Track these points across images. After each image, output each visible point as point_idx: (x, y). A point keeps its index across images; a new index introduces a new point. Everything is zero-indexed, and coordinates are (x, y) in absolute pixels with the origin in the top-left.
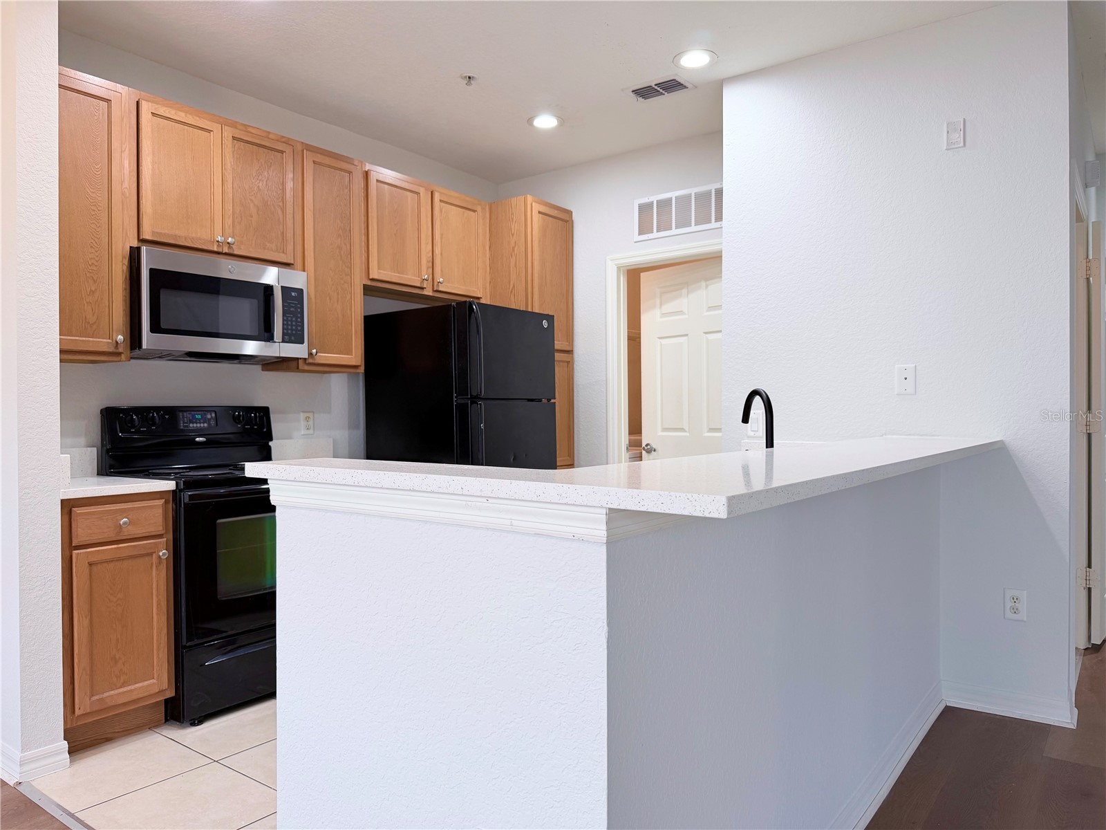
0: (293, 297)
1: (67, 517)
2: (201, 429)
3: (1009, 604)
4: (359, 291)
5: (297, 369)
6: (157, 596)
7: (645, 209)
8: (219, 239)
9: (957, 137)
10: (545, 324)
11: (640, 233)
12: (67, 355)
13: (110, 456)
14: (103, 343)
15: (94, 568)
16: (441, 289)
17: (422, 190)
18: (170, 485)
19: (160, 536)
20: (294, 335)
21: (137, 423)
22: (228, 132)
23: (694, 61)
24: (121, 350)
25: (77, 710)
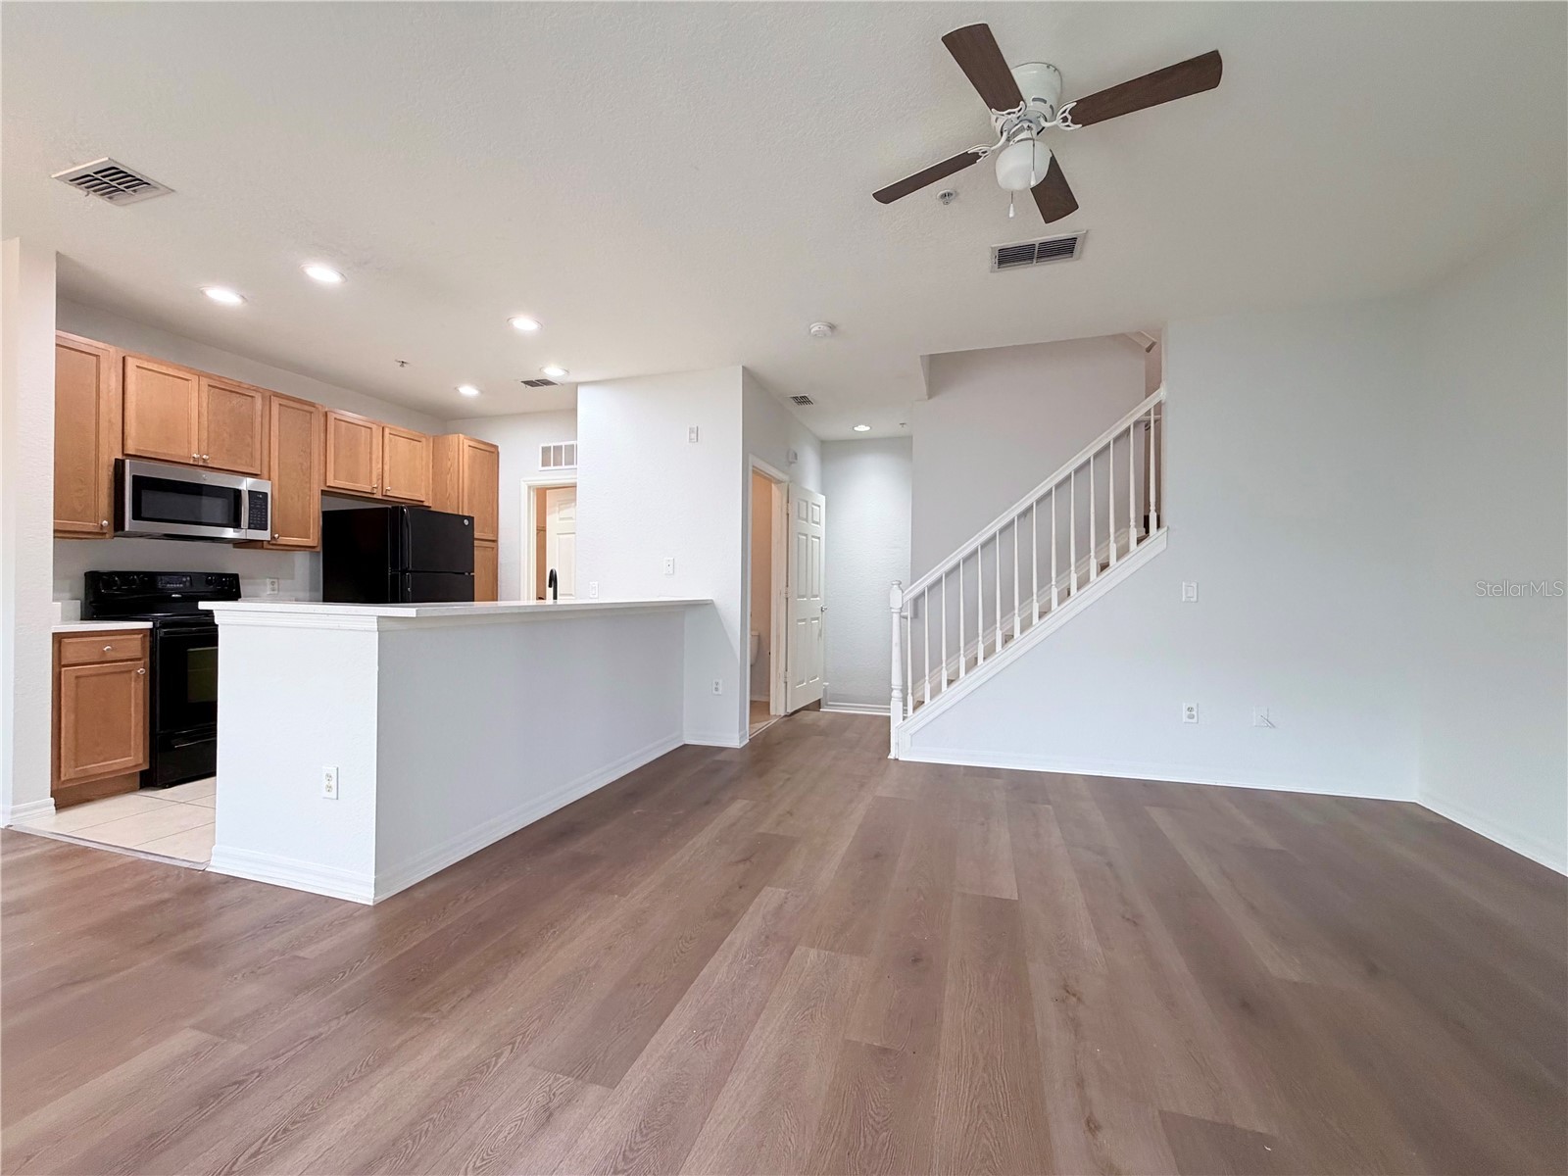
0: (258, 499)
1: (57, 645)
2: (177, 588)
3: (715, 686)
4: (317, 494)
5: (262, 548)
6: (135, 700)
7: (546, 450)
8: (195, 455)
9: (694, 436)
10: (466, 522)
11: (543, 465)
12: (60, 533)
13: (94, 607)
14: (90, 526)
15: (82, 680)
16: (388, 494)
17: (374, 427)
18: (149, 625)
19: (139, 659)
20: (258, 523)
21: (118, 583)
22: (205, 382)
23: (552, 372)
24: (105, 531)
25: (62, 775)
